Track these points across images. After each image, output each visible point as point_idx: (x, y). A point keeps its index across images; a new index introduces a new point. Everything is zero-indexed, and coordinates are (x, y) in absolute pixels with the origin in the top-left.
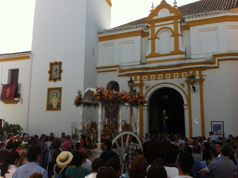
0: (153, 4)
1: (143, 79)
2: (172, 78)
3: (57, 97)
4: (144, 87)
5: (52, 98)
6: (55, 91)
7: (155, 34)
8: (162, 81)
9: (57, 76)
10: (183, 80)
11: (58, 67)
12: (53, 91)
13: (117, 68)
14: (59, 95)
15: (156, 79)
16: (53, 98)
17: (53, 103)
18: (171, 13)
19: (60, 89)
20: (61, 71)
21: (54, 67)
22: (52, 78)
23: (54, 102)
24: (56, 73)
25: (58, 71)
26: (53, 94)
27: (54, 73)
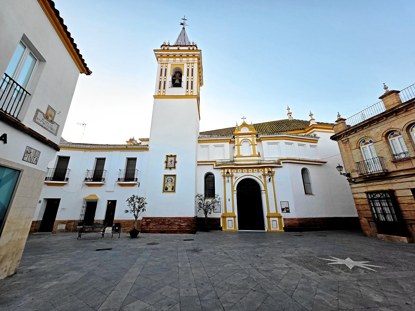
0: (237, 124)
1: (233, 172)
2: (253, 172)
3: (172, 181)
4: (234, 178)
5: (167, 183)
6: (170, 177)
7: (240, 142)
8: (247, 174)
9: (172, 166)
10: (261, 174)
11: (173, 159)
12: (169, 177)
13: (214, 163)
14: (173, 180)
15: (242, 172)
16: (169, 182)
17: (168, 187)
18: (250, 130)
19: (175, 176)
20: (175, 162)
21: (170, 159)
22: (168, 167)
23: (170, 186)
24: (171, 163)
25: (173, 162)
26: (169, 180)
27: (169, 163)
